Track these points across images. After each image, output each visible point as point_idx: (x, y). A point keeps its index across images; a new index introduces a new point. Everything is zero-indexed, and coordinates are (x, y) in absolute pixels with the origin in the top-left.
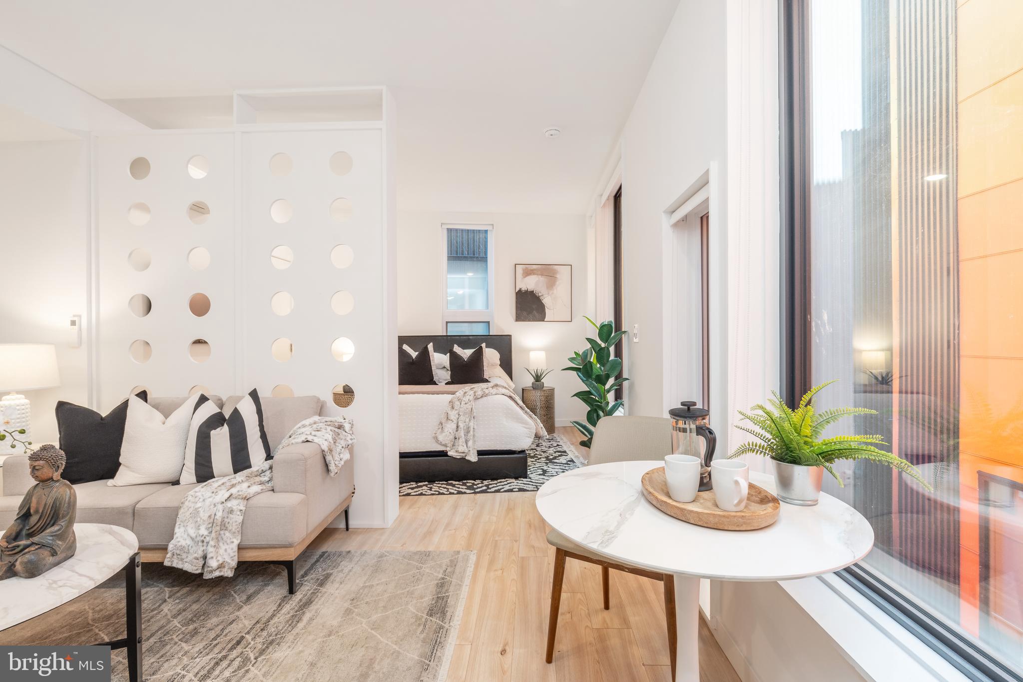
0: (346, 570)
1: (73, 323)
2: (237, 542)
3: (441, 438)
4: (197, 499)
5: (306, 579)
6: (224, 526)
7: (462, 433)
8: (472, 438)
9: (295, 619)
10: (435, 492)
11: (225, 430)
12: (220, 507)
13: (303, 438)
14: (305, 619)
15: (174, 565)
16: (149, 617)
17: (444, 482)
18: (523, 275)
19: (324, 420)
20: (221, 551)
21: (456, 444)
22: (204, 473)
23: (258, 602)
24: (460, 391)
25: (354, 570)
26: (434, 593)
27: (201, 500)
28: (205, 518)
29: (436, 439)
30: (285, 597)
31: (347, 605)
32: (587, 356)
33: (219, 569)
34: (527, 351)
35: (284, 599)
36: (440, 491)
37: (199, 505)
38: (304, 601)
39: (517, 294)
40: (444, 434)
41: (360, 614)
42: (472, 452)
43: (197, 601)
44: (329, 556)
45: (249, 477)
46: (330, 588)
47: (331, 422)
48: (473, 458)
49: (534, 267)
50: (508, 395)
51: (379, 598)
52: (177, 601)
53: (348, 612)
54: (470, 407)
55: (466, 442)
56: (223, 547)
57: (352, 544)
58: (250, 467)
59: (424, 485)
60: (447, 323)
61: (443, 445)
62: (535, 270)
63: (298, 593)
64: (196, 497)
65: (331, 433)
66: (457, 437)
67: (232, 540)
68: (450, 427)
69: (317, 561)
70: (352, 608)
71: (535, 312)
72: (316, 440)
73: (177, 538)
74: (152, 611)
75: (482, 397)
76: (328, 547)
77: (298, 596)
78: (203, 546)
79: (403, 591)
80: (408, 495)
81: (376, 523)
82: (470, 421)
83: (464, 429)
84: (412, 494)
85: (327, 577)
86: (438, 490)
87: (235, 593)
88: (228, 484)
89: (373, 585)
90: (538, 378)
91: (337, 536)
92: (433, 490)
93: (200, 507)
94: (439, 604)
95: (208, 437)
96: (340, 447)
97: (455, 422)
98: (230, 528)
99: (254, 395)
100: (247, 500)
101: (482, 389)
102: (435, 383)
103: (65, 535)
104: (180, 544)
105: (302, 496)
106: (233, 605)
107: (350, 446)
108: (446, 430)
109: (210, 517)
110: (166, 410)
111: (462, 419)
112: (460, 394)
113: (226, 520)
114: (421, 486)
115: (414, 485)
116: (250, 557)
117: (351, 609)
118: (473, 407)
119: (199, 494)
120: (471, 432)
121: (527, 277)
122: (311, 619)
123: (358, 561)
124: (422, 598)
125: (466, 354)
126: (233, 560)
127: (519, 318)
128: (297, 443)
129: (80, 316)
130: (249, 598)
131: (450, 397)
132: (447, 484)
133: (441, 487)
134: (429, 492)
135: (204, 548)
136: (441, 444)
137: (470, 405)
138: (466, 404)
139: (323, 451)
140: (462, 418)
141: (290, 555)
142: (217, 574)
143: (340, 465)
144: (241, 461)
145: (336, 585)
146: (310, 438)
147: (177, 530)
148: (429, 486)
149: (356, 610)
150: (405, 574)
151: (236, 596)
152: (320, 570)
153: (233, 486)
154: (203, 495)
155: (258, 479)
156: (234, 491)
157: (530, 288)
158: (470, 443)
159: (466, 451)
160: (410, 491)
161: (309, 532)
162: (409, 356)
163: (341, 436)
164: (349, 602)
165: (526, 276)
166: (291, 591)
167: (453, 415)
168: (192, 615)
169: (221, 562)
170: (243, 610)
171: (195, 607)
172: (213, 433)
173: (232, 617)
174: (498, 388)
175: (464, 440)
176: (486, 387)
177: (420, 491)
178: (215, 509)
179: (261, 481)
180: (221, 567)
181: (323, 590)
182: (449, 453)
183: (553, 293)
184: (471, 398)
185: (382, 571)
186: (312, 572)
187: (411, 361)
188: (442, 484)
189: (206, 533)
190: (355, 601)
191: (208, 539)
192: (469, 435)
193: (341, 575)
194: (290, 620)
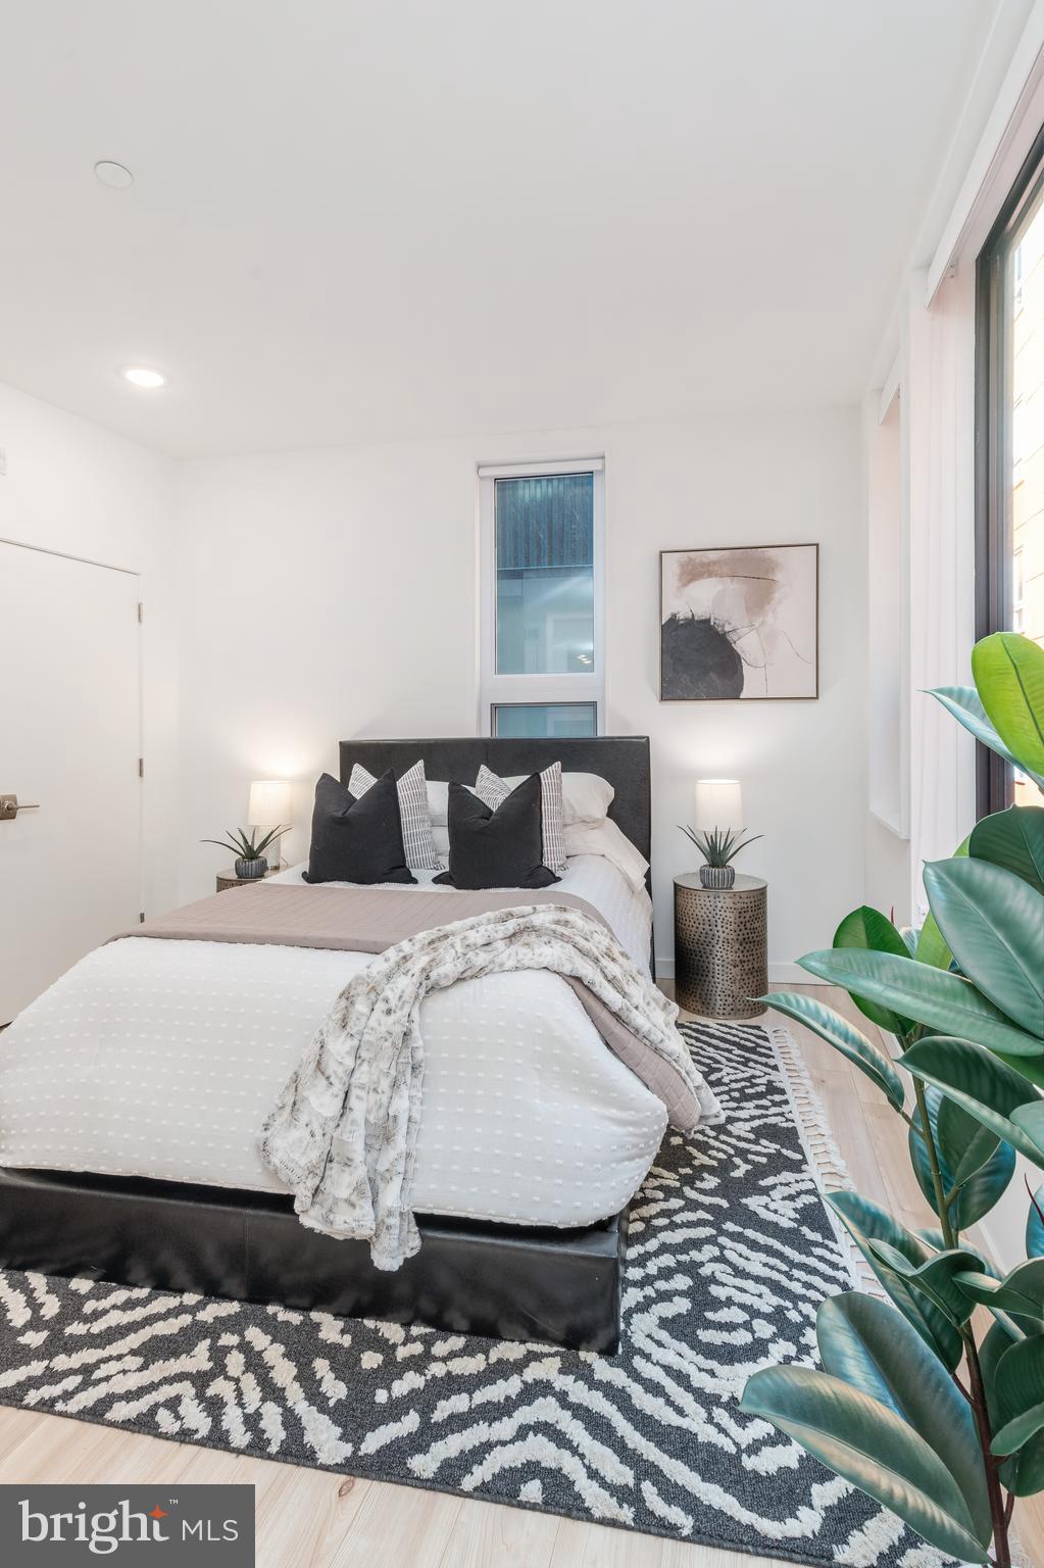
18: (680, 580)
29: (264, 1148)
34: (692, 776)
39: (664, 628)
40: (294, 1134)
49: (712, 555)
50: (567, 970)
62: (714, 563)
68: (322, 1102)
71: (712, 675)
75: (459, 980)
82: (395, 1085)
83: (367, 1121)
90: (717, 856)
97: (338, 1088)
118: (415, 1027)
121: (692, 585)
157: (701, 613)
165: (690, 581)
176: (482, 941)
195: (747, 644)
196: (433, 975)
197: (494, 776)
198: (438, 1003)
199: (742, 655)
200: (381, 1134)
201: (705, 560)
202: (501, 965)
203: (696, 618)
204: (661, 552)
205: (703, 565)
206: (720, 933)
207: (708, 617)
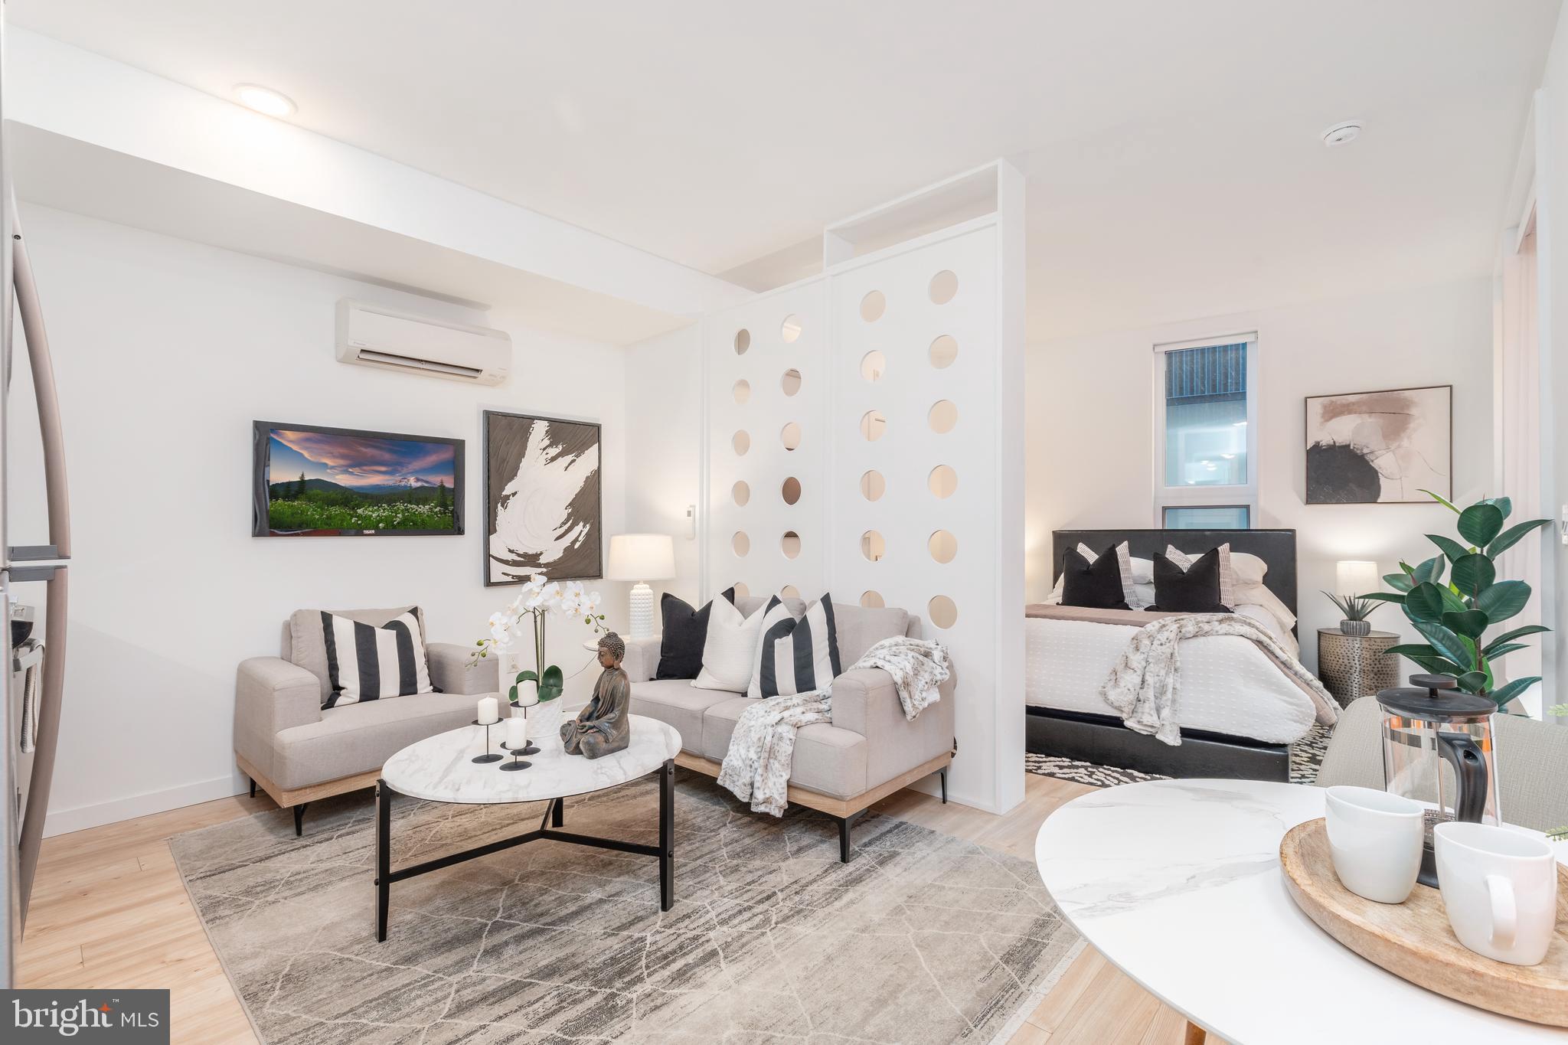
0: (919, 855)
1: (689, 514)
2: (786, 777)
3: (1113, 695)
4: (752, 716)
5: (867, 849)
6: (772, 753)
7: (1150, 693)
8: (1169, 703)
9: (834, 894)
10: (1095, 782)
11: (789, 640)
12: (770, 730)
13: (871, 662)
14: (846, 898)
15: (726, 786)
16: (706, 837)
17: (1119, 769)
18: (1323, 417)
19: (909, 642)
20: (770, 784)
21: (1140, 710)
22: (769, 689)
23: (806, 859)
24: (1155, 623)
25: (929, 858)
26: (1027, 931)
27: (755, 718)
28: (755, 740)
29: (1104, 695)
30: (836, 863)
31: (900, 900)
32: (1430, 572)
33: (765, 804)
34: (1333, 560)
35: (833, 866)
36: (1105, 780)
37: (753, 723)
38: (854, 875)
39: (1308, 452)
40: (1118, 690)
41: (910, 920)
42: (1168, 728)
43: (751, 835)
44: (906, 829)
45: (806, 700)
46: (890, 872)
47: (917, 646)
48: (1173, 739)
51: (945, 907)
52: (735, 829)
53: (898, 910)
54: (1169, 651)
55: (1158, 710)
56: (772, 779)
57: (941, 823)
58: (813, 688)
59: (1082, 767)
60: (1165, 509)
61: (1116, 708)
62: (1353, 404)
63: (851, 864)
64: (751, 713)
65: (912, 660)
66: (1141, 697)
67: (780, 773)
68: (1131, 680)
69: (890, 831)
70: (905, 907)
72: (887, 666)
73: (730, 756)
74: (711, 832)
76: (910, 817)
77: (850, 867)
78: (751, 771)
79: (982, 911)
80: (1052, 775)
81: (985, 804)
83: (1154, 687)
84: (1058, 775)
85: (893, 855)
86: (1103, 779)
87: (789, 839)
88: (783, 705)
89: (944, 888)
90: (1355, 614)
91: (928, 807)
92: (1094, 776)
93: (753, 726)
94: (1026, 950)
95: (773, 646)
96: (923, 682)
97: (1139, 672)
98: (779, 758)
99: (826, 601)
100: (798, 728)
101: (1198, 623)
102: (1126, 607)
103: (619, 724)
104: (732, 763)
105: (860, 738)
106: (781, 853)
107: (939, 683)
108: (1122, 684)
109: (759, 739)
110: (745, 612)
111: (1152, 669)
112: (1153, 628)
113: (776, 747)
114: (1077, 767)
115: (1066, 762)
116: (802, 800)
117: (903, 909)
118: (1176, 651)
119: (754, 710)
120: (1169, 695)
121: (1333, 420)
122: (852, 902)
123: (938, 849)
124: (1004, 930)
125: (1184, 560)
126: (781, 798)
127: (1312, 498)
128: (865, 668)
129: (694, 506)
130: (800, 850)
131: (1136, 630)
132: (1121, 774)
133: (1109, 775)
134: (1087, 779)
135: (752, 774)
136: (1112, 705)
137: (1168, 647)
138: (1161, 644)
139: (896, 683)
140: (1151, 667)
141: (844, 811)
142: (762, 809)
143: (921, 708)
144: (805, 681)
145: (898, 870)
146: (879, 665)
147: (731, 747)
148: (1090, 769)
149: (908, 912)
150: (994, 888)
151: (788, 844)
152: (888, 843)
153: (787, 708)
154: (757, 712)
155: (816, 705)
156: (786, 714)
158: (1166, 713)
159: (1157, 724)
160: (1056, 770)
161: (870, 788)
162: (1083, 560)
163: (925, 667)
164: (906, 899)
166: (845, 859)
167: (1136, 660)
168: (740, 849)
169: (767, 796)
170: (788, 862)
171: (747, 841)
172: (777, 641)
173: (775, 866)
174: (1233, 623)
175: (1153, 705)
177: (1072, 773)
178: (765, 731)
179: (818, 708)
180: (767, 801)
181: (881, 870)
182: (1127, 723)
183: (1399, 447)
184: (1172, 636)
185: (965, 872)
186: (878, 843)
187: (1085, 569)
188: (1113, 771)
189: (755, 757)
190: (913, 900)
191: (756, 765)
192: (1164, 698)
193: (910, 859)
194: (829, 893)
195: (1383, 462)
196: (1183, 630)
197: (1179, 552)
198: (1185, 644)
199: (1379, 470)
200: (1161, 691)
201: (1344, 401)
202: (1217, 632)
203: (1337, 444)
204: (1306, 398)
205: (1344, 406)
206: (1357, 666)
207: (1348, 443)
